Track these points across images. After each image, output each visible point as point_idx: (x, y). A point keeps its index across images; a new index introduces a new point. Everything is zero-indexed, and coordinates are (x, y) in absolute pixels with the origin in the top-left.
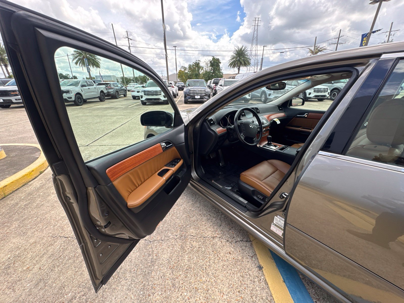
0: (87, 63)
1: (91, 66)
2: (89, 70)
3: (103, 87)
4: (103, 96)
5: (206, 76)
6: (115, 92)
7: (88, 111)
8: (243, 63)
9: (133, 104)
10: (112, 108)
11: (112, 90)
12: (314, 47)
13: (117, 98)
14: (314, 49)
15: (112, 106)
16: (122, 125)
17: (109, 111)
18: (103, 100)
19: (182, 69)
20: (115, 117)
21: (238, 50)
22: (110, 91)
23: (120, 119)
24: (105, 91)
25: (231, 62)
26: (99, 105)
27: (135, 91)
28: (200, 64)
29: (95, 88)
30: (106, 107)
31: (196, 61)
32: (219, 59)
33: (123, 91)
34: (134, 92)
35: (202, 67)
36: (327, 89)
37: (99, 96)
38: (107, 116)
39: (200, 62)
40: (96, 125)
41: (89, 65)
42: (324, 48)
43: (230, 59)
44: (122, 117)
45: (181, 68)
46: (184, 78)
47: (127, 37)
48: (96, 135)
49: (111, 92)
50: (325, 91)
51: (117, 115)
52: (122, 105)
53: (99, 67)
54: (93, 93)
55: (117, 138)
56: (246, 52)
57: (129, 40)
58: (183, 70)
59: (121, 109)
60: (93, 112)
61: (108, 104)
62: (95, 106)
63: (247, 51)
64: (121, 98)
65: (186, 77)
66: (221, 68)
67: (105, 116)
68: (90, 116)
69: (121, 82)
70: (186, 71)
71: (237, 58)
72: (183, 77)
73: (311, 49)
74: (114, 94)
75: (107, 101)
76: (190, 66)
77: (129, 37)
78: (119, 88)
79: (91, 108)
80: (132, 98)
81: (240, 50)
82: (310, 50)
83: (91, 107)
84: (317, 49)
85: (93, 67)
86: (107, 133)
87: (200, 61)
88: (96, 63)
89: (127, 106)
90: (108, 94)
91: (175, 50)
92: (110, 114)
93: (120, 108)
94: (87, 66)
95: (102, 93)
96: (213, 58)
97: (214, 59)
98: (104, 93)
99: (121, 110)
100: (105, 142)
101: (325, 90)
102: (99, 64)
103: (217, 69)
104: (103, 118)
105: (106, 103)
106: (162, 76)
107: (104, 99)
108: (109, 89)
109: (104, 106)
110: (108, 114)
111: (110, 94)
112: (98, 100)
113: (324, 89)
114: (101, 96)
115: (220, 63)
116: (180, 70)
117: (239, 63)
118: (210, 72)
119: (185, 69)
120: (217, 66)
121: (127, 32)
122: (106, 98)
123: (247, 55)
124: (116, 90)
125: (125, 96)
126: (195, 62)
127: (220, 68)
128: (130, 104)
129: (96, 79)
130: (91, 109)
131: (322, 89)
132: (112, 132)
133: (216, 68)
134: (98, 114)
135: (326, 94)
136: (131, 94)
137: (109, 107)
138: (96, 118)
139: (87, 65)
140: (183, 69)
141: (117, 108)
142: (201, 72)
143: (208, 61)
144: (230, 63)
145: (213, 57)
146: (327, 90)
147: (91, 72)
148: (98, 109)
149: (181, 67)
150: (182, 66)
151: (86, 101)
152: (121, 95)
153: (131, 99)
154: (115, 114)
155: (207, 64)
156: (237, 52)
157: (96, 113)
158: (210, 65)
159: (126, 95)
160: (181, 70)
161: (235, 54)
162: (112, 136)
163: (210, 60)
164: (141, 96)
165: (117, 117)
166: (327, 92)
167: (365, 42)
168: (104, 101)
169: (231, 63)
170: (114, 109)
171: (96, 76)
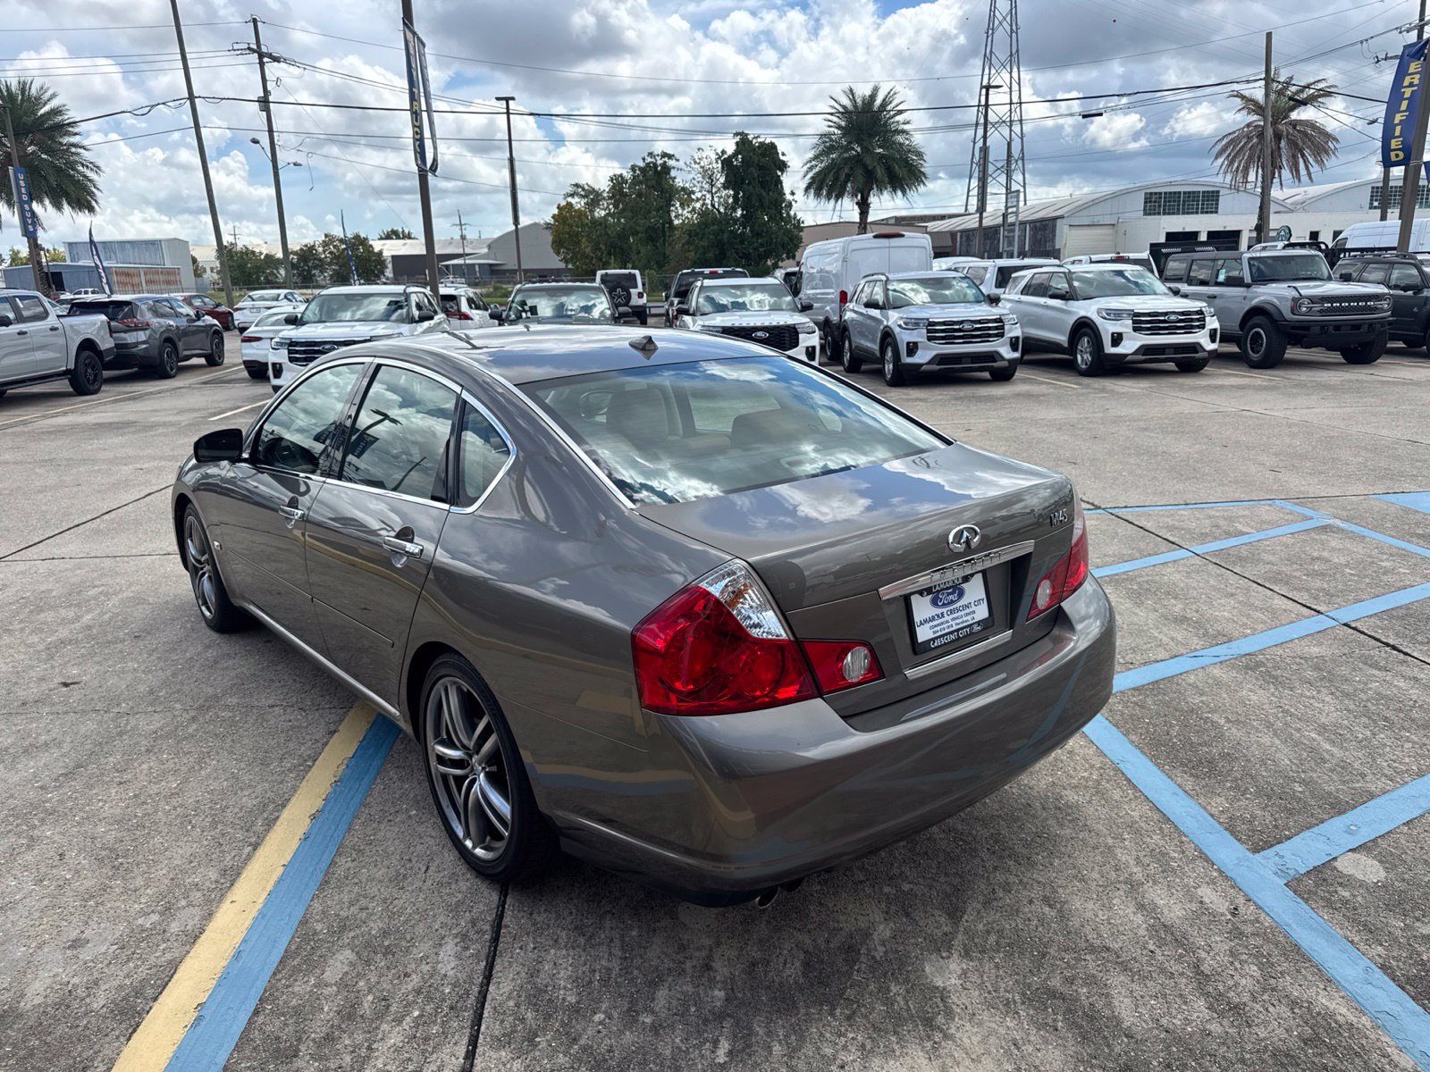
0: (23, 190)
1: (47, 202)
2: (34, 224)
3: (93, 325)
4: (93, 368)
5: (704, 243)
6: (157, 343)
7: (10, 444)
8: (880, 172)
9: (239, 404)
10: (127, 424)
11: (142, 336)
12: (1263, 82)
13: (165, 376)
14: (1267, 95)
15: (132, 418)
16: (149, 494)
17: (109, 441)
18: (91, 388)
19: (574, 201)
20: (131, 463)
21: (855, 105)
22: (130, 338)
23: (149, 471)
24: (106, 343)
25: (817, 169)
26: (65, 413)
27: (258, 339)
28: (673, 173)
29: (53, 329)
30: (101, 421)
31: (649, 160)
32: (773, 146)
33: (204, 335)
34: (254, 344)
35: (684, 189)
36: (1200, 312)
37: (72, 366)
38: (94, 461)
39: (671, 163)
40: (40, 496)
41: (31, 199)
42: (1321, 86)
43: (811, 155)
44: (163, 463)
45: (572, 195)
46: (588, 250)
47: (255, 47)
48: (35, 529)
49: (137, 344)
50: (1193, 327)
51: (141, 458)
52: (181, 412)
53: (91, 209)
54: (39, 355)
55: (113, 538)
56: (899, 118)
57: (262, 64)
58: (578, 203)
59: (171, 429)
60: (33, 445)
61: (109, 406)
62: (45, 417)
63: (901, 112)
64: (187, 375)
65: (597, 248)
66: (789, 197)
67: (84, 461)
68: (16, 463)
69: (216, 276)
70: (600, 213)
71: (848, 148)
72: (579, 243)
73: (1246, 93)
74: (155, 352)
75: (109, 392)
76: (617, 181)
77: (264, 49)
78: (183, 323)
79: (26, 429)
80: (245, 374)
81: (863, 108)
82: (1243, 97)
83: (24, 423)
84: (1280, 93)
85: (58, 207)
86: (76, 523)
87: (670, 157)
88: (71, 189)
89: (204, 413)
90: (117, 356)
91: (508, 113)
92: (109, 455)
93: (164, 424)
94: (21, 203)
95: (86, 353)
96: (737, 143)
97: (744, 143)
98: (99, 353)
99: (165, 435)
100: (64, 550)
101: (1192, 320)
102: (92, 194)
103: (766, 203)
104: (74, 471)
105: (105, 404)
106: (463, 238)
107: (94, 381)
108: (125, 332)
109: (91, 418)
110: (101, 455)
111: (134, 355)
112: (63, 385)
113: (1182, 313)
114: (81, 367)
115: (783, 166)
116: (563, 203)
117: (859, 171)
118: (727, 220)
119: (593, 197)
120: (763, 184)
121: (255, 21)
122: (107, 374)
123: (903, 132)
124: (166, 335)
125: (214, 360)
126: (641, 164)
127: (782, 193)
128: (223, 405)
129: (69, 263)
130: (24, 433)
131: (1173, 317)
132: (98, 520)
133: (760, 198)
134: (53, 456)
135: (1202, 338)
136: (242, 355)
137: (116, 420)
138: (41, 471)
139: (25, 198)
140: (583, 202)
141: (154, 426)
142: (681, 215)
143: (714, 157)
144: (810, 175)
145: (738, 139)
146: (1203, 319)
147: (40, 233)
148: (60, 431)
149: (570, 190)
150: (577, 185)
151: (5, 392)
152: (188, 358)
153: (241, 380)
154: (131, 452)
155: (709, 176)
156: (849, 121)
157: (46, 447)
158: (722, 180)
159: (221, 355)
160: (569, 204)
161: (839, 127)
162: (97, 532)
163: (724, 152)
164: (274, 365)
165: (138, 466)
166: (1203, 327)
167: (1416, 81)
168: (96, 392)
169: (818, 174)
170: (134, 433)
171: (71, 245)
